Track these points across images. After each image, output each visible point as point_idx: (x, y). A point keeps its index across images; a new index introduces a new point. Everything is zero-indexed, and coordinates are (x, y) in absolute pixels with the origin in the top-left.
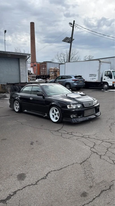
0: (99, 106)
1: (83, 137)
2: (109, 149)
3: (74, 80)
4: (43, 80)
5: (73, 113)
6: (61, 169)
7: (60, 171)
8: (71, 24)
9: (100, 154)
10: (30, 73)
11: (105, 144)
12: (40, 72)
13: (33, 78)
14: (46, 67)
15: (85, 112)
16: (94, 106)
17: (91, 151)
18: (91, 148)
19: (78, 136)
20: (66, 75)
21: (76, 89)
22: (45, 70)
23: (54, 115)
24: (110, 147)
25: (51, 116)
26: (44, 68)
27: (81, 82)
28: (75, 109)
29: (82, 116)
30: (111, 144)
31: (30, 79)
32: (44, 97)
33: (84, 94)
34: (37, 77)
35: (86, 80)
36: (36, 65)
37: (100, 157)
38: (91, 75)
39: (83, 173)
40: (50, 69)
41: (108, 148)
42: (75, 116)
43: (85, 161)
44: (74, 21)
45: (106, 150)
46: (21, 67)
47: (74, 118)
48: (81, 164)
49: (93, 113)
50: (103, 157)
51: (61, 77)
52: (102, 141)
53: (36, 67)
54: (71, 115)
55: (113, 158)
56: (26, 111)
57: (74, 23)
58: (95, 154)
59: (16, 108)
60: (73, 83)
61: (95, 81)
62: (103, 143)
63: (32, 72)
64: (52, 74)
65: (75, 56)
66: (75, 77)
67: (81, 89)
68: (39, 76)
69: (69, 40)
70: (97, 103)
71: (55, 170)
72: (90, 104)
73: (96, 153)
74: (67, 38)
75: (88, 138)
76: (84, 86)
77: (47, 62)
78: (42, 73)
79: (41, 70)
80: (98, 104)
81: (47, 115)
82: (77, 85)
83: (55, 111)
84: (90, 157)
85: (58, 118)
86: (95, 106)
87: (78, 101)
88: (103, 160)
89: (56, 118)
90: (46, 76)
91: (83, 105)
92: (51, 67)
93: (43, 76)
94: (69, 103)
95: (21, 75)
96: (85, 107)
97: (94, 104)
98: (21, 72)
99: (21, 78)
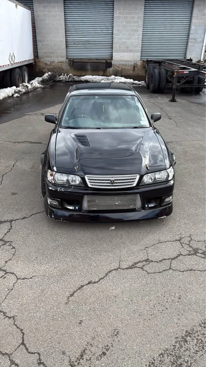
95: (190, 41)
96: (90, 186)
97: (134, 185)
98: (191, 32)
99: (189, 46)
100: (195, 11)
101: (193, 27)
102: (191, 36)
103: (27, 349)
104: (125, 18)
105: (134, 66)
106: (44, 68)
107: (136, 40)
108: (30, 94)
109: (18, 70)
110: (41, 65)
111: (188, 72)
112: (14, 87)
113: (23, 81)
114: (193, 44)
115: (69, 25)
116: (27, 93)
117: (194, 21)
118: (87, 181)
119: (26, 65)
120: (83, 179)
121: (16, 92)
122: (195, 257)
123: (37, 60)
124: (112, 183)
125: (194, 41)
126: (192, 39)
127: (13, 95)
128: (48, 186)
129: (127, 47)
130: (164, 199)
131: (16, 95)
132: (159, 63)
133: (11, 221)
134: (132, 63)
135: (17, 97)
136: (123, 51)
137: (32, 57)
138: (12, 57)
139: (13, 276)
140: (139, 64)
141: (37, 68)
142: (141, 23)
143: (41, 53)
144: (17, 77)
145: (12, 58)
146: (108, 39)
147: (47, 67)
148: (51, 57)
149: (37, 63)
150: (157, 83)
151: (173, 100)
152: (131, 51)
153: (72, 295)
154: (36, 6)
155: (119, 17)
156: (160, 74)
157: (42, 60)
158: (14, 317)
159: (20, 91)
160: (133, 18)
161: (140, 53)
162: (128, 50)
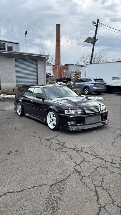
0: (107, 113)
1: (74, 149)
2: (99, 169)
3: (93, 84)
4: (64, 83)
5: (71, 119)
6: (22, 191)
7: (19, 193)
8: (95, 23)
9: (83, 175)
10: (50, 76)
11: (97, 161)
12: (61, 75)
13: (53, 81)
14: (68, 70)
15: (86, 119)
16: (99, 112)
17: (74, 169)
18: (77, 165)
19: (69, 148)
20: (86, 78)
21: (96, 93)
22: (67, 73)
23: (51, 121)
24: (102, 165)
25: (49, 122)
26: (65, 71)
27: (102, 86)
28: (74, 115)
29: (82, 124)
30: (106, 161)
31: (49, 82)
32: (43, 100)
33: (103, 99)
34: (58, 80)
35: (107, 84)
36: (57, 67)
37: (82, 179)
38: (114, 78)
39: (46, 200)
40: (72, 72)
41: (98, 167)
42: (73, 123)
43: (59, 182)
44: (98, 20)
45: (94, 170)
46: (39, 69)
47: (71, 125)
48: (51, 186)
49: (99, 121)
50: (85, 179)
51: (80, 80)
52: (95, 157)
53: (57, 70)
54: (69, 122)
55: (97, 182)
56: (27, 114)
57: (98, 22)
58: (78, 174)
59: (19, 111)
60: (92, 87)
61: (118, 86)
62: (94, 160)
63: (52, 75)
64: (73, 78)
65: (103, 59)
66: (95, 80)
67: (102, 94)
68: (60, 79)
69: (92, 41)
70: (105, 109)
71: (14, 192)
72: (93, 110)
73: (79, 172)
74: (90, 38)
75: (81, 151)
76: (105, 90)
77: (68, 64)
78: (63, 76)
79: (63, 73)
80: (107, 110)
81: (45, 121)
82: (96, 89)
83: (52, 116)
84: (68, 178)
85: (55, 124)
86: (101, 112)
87: (78, 105)
88: (82, 183)
89: (54, 125)
90: (67, 79)
91: (84, 111)
92: (73, 70)
93: (64, 79)
94: (67, 108)
95: (38, 78)
96: (86, 113)
98: (39, 74)
100: (39, 66)
101: (39, 72)
102: (39, 76)
104: (6, 67)
107: (13, 77)
114: (40, 79)
134: (12, 88)
136: (6, 82)
140: (16, 88)
142: (14, 69)
152: (11, 82)
155: (3, 66)
160: (10, 67)
161: (15, 83)
162: (9, 81)
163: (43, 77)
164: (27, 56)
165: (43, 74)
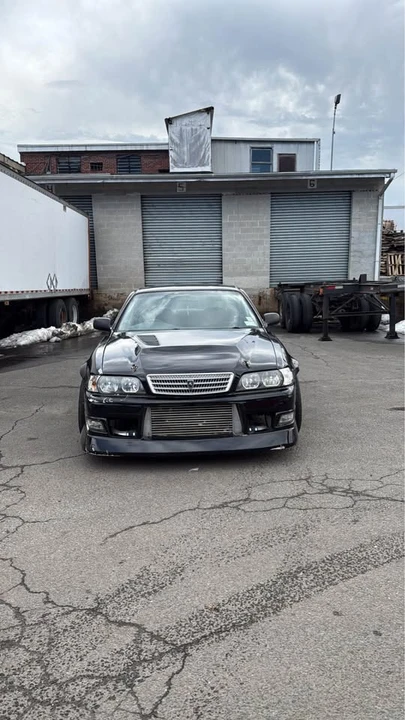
16: (224, 395)
42: (100, 426)
49: (226, 431)
95: (352, 254)
96: (154, 392)
97: (227, 390)
98: (352, 241)
99: (351, 264)
100: (356, 211)
101: (354, 234)
102: (353, 248)
103: (28, 589)
104: (241, 225)
105: (260, 298)
106: (106, 305)
107: (261, 256)
108: (80, 339)
109: (61, 303)
110: (103, 299)
111: (341, 287)
112: (53, 328)
113: (70, 319)
114: (357, 259)
115: (150, 238)
116: (74, 337)
117: (353, 224)
118: (150, 384)
119: (76, 297)
120: (145, 383)
121: (54, 334)
122: (330, 495)
123: (95, 291)
124: (190, 386)
125: (359, 254)
126: (355, 251)
127: (48, 340)
128: (88, 398)
129: (247, 268)
130: (280, 416)
131: (55, 338)
132: (302, 288)
133: (22, 467)
134: (256, 293)
135: (56, 341)
136: (240, 275)
137: (87, 286)
138: (53, 280)
139: (18, 520)
140: (268, 293)
141: (96, 303)
142: (267, 232)
143: (102, 280)
144: (59, 312)
145: (52, 283)
146: (214, 256)
147: (112, 301)
148: (119, 286)
149: (96, 297)
150: (297, 316)
151: (326, 339)
152: (253, 274)
153: (111, 536)
154: (97, 212)
155: (230, 225)
156: (300, 302)
157: (104, 291)
158: (11, 559)
159: (61, 333)
160: (253, 224)
161: (268, 277)
162: (247, 272)
163: (370, 252)
164: (313, 180)
165: (372, 239)
